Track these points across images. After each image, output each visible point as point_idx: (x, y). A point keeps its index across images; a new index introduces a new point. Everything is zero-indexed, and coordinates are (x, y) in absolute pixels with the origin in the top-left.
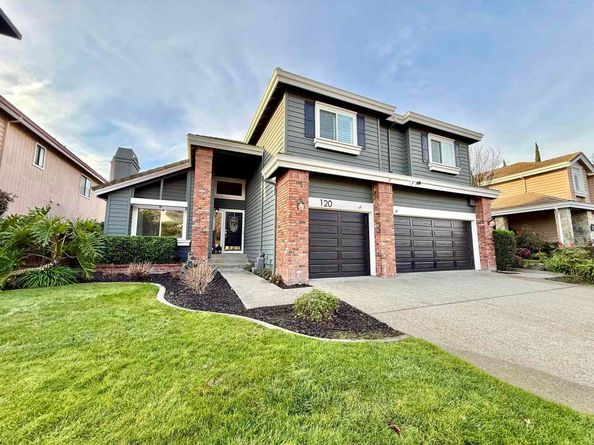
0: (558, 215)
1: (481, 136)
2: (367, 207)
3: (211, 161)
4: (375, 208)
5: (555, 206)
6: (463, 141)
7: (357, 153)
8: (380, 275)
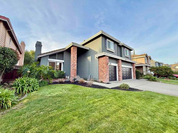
0: (143, 67)
1: (133, 49)
2: (116, 65)
3: (76, 50)
4: (118, 65)
5: (143, 65)
6: (130, 50)
7: (114, 52)
8: (119, 80)
